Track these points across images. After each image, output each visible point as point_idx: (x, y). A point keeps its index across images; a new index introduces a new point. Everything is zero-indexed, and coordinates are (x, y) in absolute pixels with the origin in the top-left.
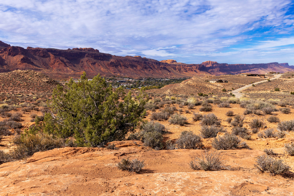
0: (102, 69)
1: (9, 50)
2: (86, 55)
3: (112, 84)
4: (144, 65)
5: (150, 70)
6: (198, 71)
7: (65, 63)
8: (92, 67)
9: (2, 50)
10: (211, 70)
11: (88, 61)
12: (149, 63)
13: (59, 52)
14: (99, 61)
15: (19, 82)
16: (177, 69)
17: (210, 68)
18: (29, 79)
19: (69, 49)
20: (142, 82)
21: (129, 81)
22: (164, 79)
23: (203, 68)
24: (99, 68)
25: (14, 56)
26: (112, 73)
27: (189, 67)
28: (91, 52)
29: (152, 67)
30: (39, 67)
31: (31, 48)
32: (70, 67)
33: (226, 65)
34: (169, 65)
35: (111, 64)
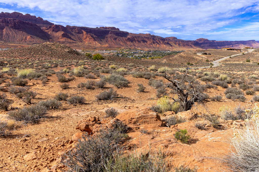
1: (53, 28)
2: (110, 32)
3: (128, 54)
4: (153, 41)
5: (157, 45)
6: (193, 46)
7: (94, 38)
8: (114, 41)
9: (48, 27)
10: (203, 45)
11: (111, 37)
12: (156, 39)
13: (90, 29)
14: (119, 37)
15: (46, 51)
16: (177, 44)
17: (202, 44)
18: (55, 49)
19: (97, 28)
20: (150, 53)
21: (141, 53)
22: (167, 52)
23: (196, 43)
24: (119, 42)
25: (57, 32)
26: (129, 46)
27: (186, 43)
28: (113, 30)
29: (158, 42)
30: (75, 41)
31: (69, 26)
32: (98, 41)
33: (215, 42)
34: (171, 41)
35: (128, 39)
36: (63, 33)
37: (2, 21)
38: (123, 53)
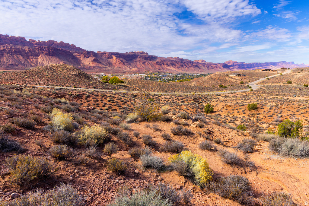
0: (150, 67)
1: (85, 54)
2: (139, 57)
3: (156, 78)
4: (181, 64)
5: (185, 68)
6: (222, 68)
7: (123, 63)
8: (143, 65)
9: (80, 53)
10: (232, 67)
11: (140, 61)
12: (185, 62)
13: (119, 54)
14: (148, 61)
16: (206, 67)
17: (231, 66)
19: (127, 52)
22: (195, 74)
23: (225, 66)
24: (148, 66)
25: (88, 58)
26: (158, 70)
27: (215, 65)
28: (142, 55)
29: (187, 65)
30: (105, 65)
31: (100, 52)
32: (127, 65)
33: (244, 64)
34: (200, 64)
35: (156, 63)
36: (94, 58)
37: (38, 49)
38: (151, 77)
